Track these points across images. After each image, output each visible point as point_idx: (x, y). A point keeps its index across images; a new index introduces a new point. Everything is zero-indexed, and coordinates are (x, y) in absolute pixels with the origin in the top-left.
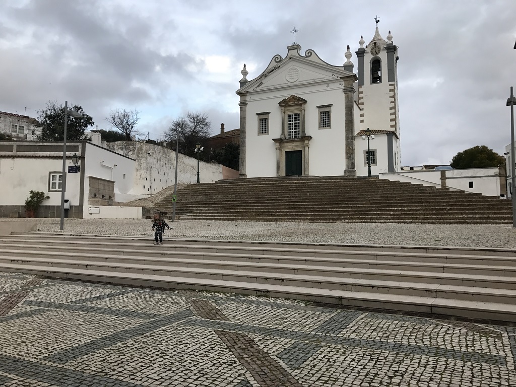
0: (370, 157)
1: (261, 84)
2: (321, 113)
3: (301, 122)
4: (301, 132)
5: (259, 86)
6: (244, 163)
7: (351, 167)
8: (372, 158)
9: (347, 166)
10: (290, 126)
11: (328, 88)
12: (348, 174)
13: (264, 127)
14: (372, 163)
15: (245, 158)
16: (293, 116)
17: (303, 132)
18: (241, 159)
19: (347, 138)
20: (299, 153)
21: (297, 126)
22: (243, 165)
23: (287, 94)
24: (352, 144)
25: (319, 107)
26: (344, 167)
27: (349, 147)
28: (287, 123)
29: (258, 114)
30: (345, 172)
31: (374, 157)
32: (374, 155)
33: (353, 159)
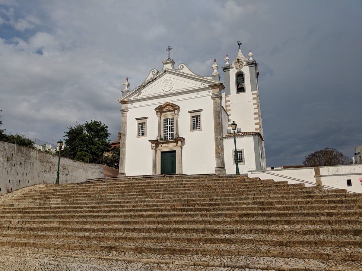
0: (238, 157)
1: (140, 93)
2: (193, 117)
3: (175, 125)
4: (175, 134)
5: (138, 95)
6: (124, 163)
7: (221, 166)
8: (240, 157)
9: (217, 164)
10: (166, 129)
11: (198, 95)
12: (218, 173)
13: (142, 130)
14: (240, 162)
15: (124, 158)
16: (168, 120)
17: (177, 134)
18: (121, 159)
19: (216, 139)
20: (173, 153)
21: (172, 129)
22: (122, 165)
23: (162, 101)
24: (222, 144)
25: (190, 112)
26: (214, 166)
27: (218, 147)
28: (162, 126)
29: (137, 119)
30: (216, 171)
31: (242, 157)
32: (241, 155)
33: (223, 158)
